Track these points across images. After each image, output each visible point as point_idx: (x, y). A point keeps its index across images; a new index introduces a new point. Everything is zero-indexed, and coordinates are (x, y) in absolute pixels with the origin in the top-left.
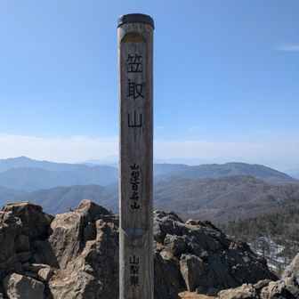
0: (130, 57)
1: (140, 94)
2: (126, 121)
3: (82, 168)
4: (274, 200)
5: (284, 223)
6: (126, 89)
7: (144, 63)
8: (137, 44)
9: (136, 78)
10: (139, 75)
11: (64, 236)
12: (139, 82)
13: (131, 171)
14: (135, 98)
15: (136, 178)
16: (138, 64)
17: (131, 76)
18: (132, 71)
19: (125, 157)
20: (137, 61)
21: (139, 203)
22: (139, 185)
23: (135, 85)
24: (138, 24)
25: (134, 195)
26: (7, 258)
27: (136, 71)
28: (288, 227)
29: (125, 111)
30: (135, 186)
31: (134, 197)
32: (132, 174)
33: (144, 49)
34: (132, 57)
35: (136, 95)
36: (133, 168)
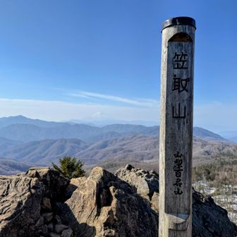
0: (176, 55)
1: (184, 88)
2: (170, 113)
3: (66, 126)
4: (209, 154)
5: (216, 172)
6: (171, 83)
7: (190, 60)
8: (184, 43)
9: (182, 74)
10: (184, 71)
11: (82, 200)
12: (185, 77)
13: (175, 159)
14: (179, 92)
15: (179, 165)
16: (184, 62)
17: (177, 72)
18: (178, 68)
19: (169, 145)
20: (183, 59)
21: (182, 189)
22: (182, 172)
23: (180, 80)
24: (187, 26)
25: (177, 182)
26: (36, 221)
27: (182, 68)
28: (218, 175)
29: (170, 103)
30: (178, 172)
31: (178, 183)
32: (176, 162)
33: (190, 48)
34: (178, 55)
35: (181, 89)
36: (177, 156)
